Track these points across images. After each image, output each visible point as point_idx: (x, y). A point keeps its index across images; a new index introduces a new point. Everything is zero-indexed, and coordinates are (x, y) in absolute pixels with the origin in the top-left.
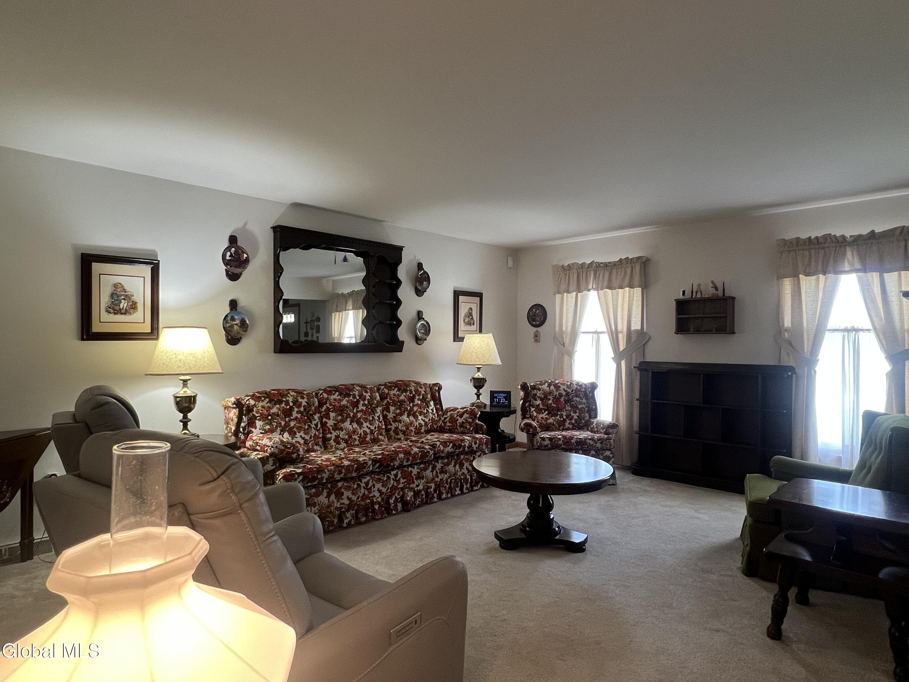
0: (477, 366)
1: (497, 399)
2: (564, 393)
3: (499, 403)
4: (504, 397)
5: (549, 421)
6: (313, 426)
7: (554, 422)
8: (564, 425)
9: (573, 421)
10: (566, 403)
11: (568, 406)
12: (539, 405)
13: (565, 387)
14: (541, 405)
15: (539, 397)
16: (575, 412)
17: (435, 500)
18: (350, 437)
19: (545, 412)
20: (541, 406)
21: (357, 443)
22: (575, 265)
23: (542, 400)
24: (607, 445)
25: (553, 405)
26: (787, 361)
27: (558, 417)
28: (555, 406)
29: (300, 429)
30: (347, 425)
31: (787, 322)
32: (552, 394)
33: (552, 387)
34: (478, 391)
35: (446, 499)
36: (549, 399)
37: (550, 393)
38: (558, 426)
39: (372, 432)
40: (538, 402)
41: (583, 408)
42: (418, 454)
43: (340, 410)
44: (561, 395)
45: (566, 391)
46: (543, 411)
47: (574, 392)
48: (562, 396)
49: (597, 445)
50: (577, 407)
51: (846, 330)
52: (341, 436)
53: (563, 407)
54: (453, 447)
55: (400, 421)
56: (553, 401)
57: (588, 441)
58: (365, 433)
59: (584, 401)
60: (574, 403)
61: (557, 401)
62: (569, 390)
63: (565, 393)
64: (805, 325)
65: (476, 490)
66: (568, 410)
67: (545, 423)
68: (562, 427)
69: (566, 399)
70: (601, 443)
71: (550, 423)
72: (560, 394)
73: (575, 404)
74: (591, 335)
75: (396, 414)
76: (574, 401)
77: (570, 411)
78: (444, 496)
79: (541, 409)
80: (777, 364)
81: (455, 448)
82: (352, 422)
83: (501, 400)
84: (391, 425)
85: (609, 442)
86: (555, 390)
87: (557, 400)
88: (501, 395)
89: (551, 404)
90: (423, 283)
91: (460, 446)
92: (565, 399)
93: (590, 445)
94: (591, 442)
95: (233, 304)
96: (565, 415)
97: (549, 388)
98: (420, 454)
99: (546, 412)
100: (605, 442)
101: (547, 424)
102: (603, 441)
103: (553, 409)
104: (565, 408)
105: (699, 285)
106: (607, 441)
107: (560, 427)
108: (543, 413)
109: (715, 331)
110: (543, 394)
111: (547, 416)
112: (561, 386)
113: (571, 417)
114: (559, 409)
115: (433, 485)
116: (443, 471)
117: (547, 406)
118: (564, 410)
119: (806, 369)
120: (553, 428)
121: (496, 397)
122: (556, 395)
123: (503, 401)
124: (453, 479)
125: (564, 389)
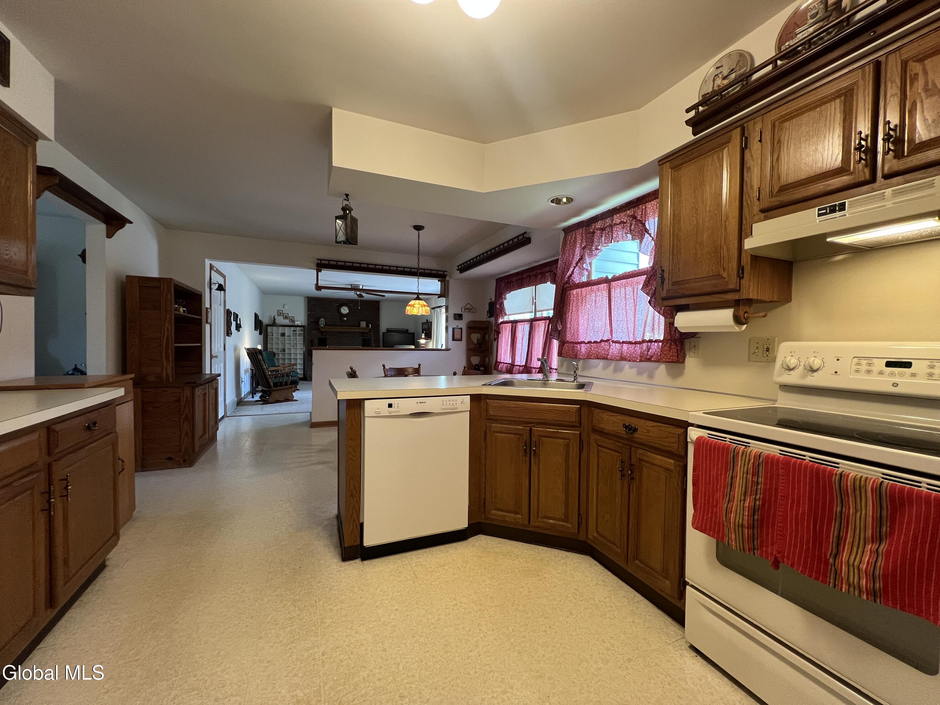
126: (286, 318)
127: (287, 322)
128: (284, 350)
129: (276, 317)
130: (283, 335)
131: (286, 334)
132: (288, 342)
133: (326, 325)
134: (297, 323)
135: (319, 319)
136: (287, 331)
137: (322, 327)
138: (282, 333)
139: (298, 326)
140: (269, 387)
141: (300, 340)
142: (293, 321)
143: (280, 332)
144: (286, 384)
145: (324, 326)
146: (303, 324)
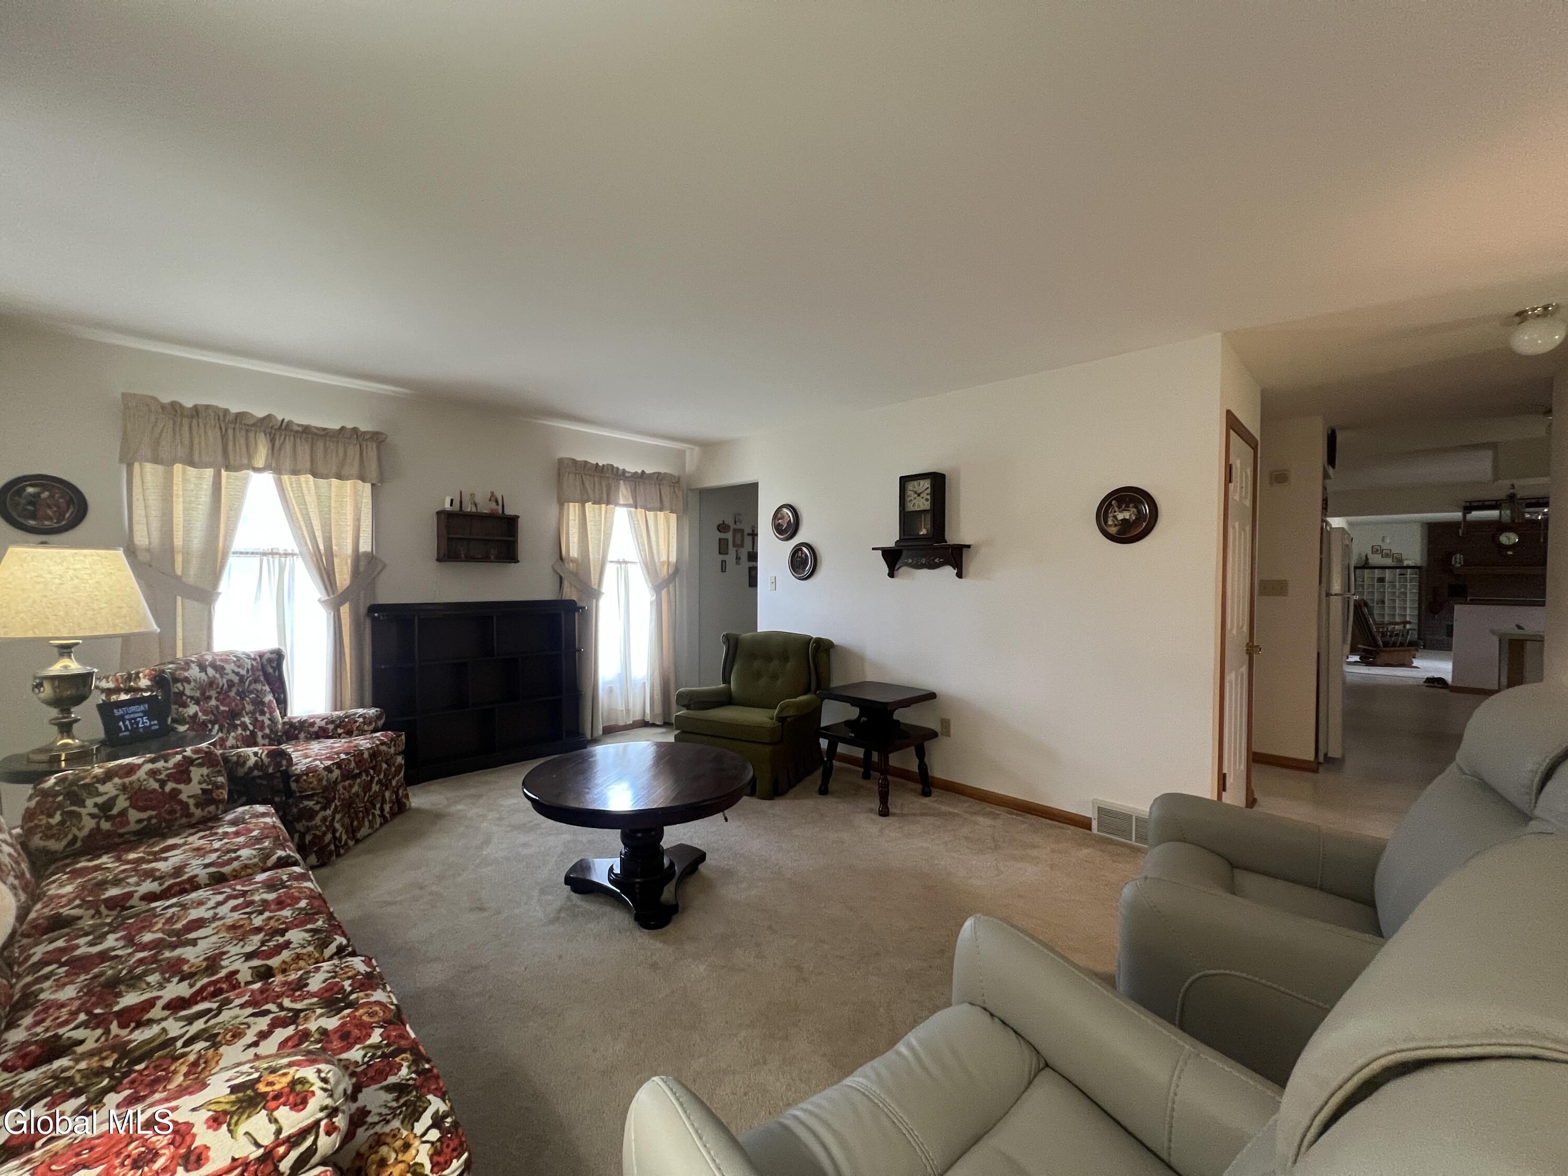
1: (127, 722)
2: (234, 679)
3: (135, 730)
4: (145, 713)
7: (238, 743)
9: (267, 731)
10: (242, 698)
11: (248, 704)
12: (196, 714)
13: (233, 666)
14: (200, 714)
15: (191, 698)
19: (213, 727)
22: (210, 411)
23: (197, 702)
25: (222, 708)
26: (570, 593)
27: (240, 731)
28: (227, 709)
31: (574, 552)
32: (215, 686)
33: (211, 672)
34: (65, 713)
36: (212, 697)
37: (211, 683)
44: (231, 684)
45: (237, 674)
46: (210, 726)
48: (234, 686)
51: (619, 562)
53: (240, 707)
56: (217, 699)
61: (226, 699)
62: (241, 672)
63: (238, 678)
64: (591, 557)
66: (251, 712)
69: (241, 689)
74: (257, 559)
77: (254, 713)
79: (204, 724)
80: (559, 598)
83: (138, 723)
86: (218, 676)
87: (225, 695)
88: (132, 709)
89: (217, 707)
92: (238, 690)
96: (250, 724)
97: (206, 674)
99: (217, 726)
103: (224, 717)
104: (244, 708)
105: (472, 495)
109: (495, 558)
110: (198, 689)
111: (220, 735)
112: (226, 666)
113: (260, 724)
114: (235, 715)
117: (212, 712)
118: (244, 712)
119: (594, 601)
121: (122, 718)
122: (223, 685)
123: (143, 723)
125: (234, 672)
126: (1387, 556)
127: (1388, 562)
128: (1383, 602)
129: (1370, 556)
130: (1381, 580)
131: (1387, 579)
132: (1390, 590)
133: (1466, 563)
134: (1406, 563)
135: (1450, 555)
136: (1388, 574)
137: (1458, 568)
138: (1378, 578)
139: (1408, 567)
140: (1377, 646)
141: (1412, 590)
142: (1401, 561)
143: (1376, 576)
144: (1402, 645)
145: (1464, 565)
146: (1419, 564)
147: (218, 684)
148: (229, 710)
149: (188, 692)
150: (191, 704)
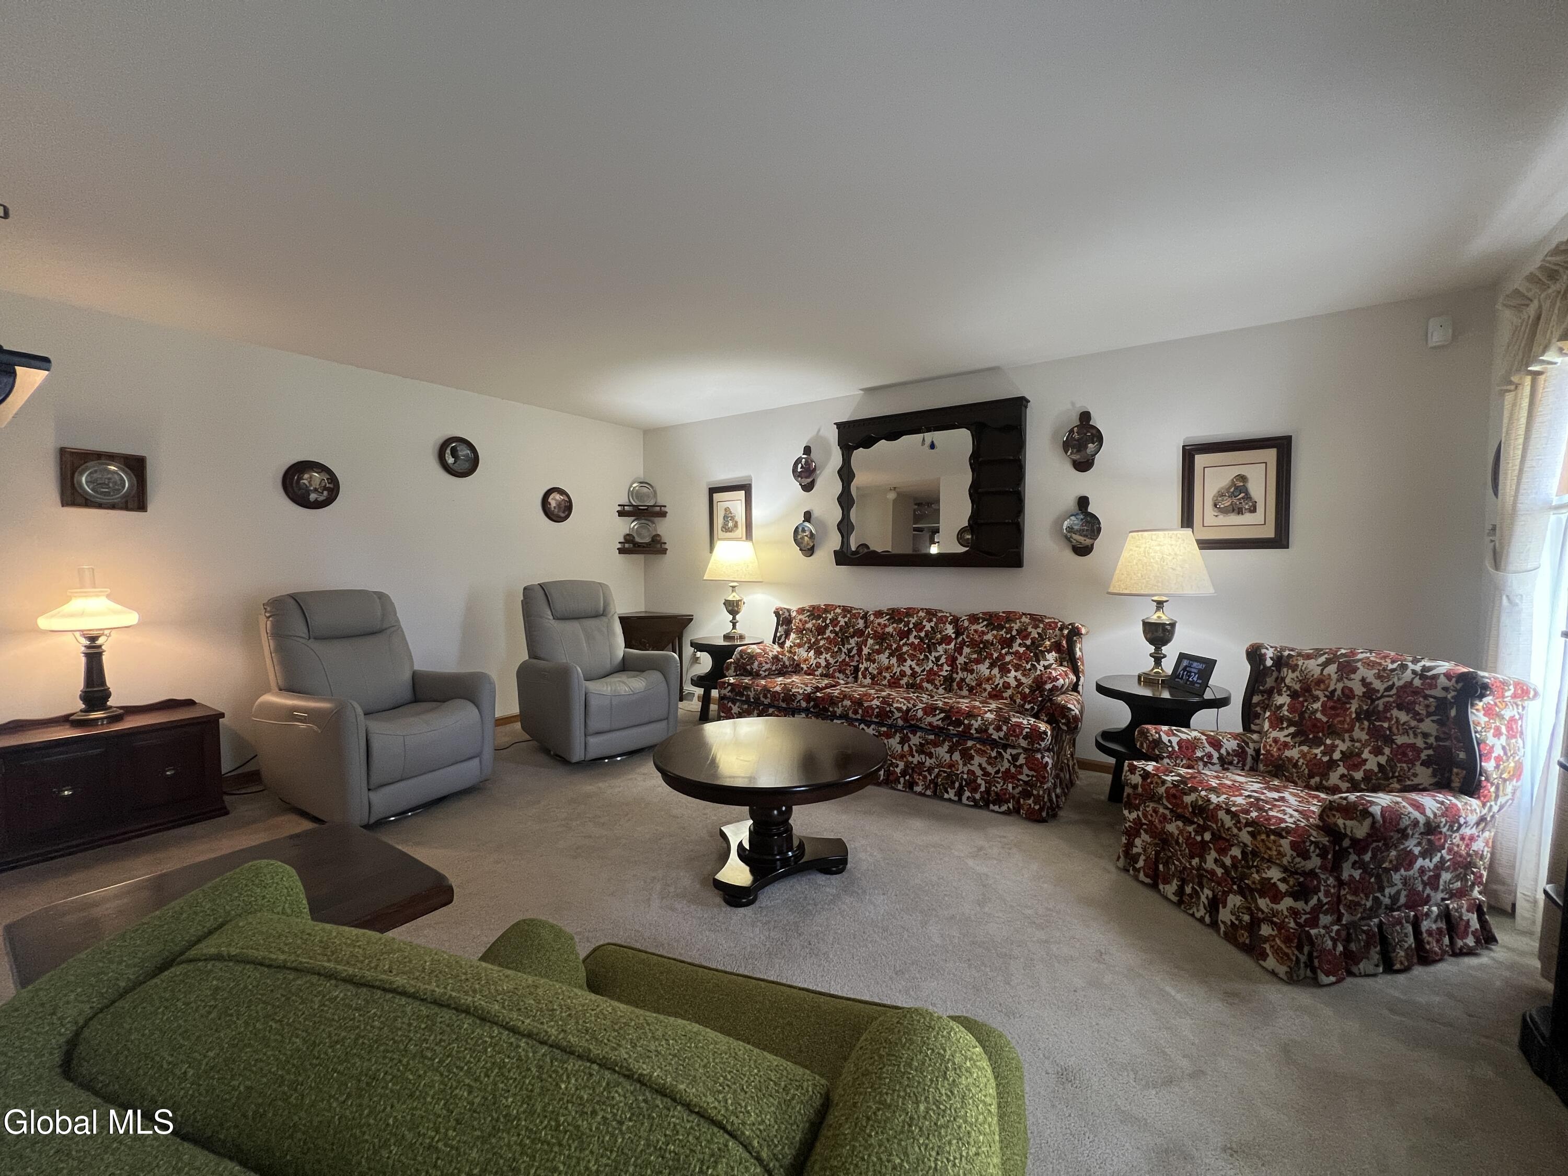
0: (1156, 598)
2: (1359, 690)
5: (1288, 753)
6: (844, 650)
7: (1301, 761)
8: (1325, 776)
10: (1358, 718)
11: (1363, 729)
12: (1282, 706)
13: (1370, 675)
14: (1286, 708)
15: (1289, 688)
16: (1377, 752)
17: (900, 787)
18: (880, 673)
19: (1287, 728)
20: (1285, 712)
21: (885, 682)
23: (1294, 695)
24: (1270, 849)
25: (1319, 715)
28: (1325, 719)
29: (828, 650)
30: (883, 658)
32: (1322, 686)
33: (1331, 670)
34: (1158, 649)
35: (920, 794)
36: (1316, 699)
37: (1323, 682)
38: (1306, 772)
39: (914, 674)
40: (1283, 699)
41: (1413, 746)
42: (874, 709)
43: (881, 638)
44: (1348, 694)
45: (1368, 684)
46: (1285, 725)
47: (1394, 691)
48: (1355, 698)
49: (1241, 834)
50: (1389, 741)
52: (870, 670)
53: (1347, 726)
54: (943, 719)
55: (972, 672)
56: (1322, 704)
57: (1221, 814)
58: (903, 674)
59: (1428, 726)
60: (1386, 725)
61: (1333, 708)
62: (1378, 685)
63: (1366, 689)
65: (993, 811)
66: (1359, 741)
67: (1276, 754)
68: (1317, 779)
69: (1365, 707)
70: (1253, 835)
71: (1290, 759)
72: (1347, 691)
73: (1390, 728)
75: (970, 659)
76: (1390, 719)
77: (1364, 746)
78: (918, 789)
79: (1281, 719)
81: (945, 723)
82: (891, 655)
84: (957, 673)
85: (1274, 842)
86: (1336, 677)
87: (1337, 703)
88: (1195, 664)
89: (1314, 712)
90: (1086, 447)
91: (959, 723)
92: (1359, 706)
93: (1223, 825)
94: (1228, 822)
95: (808, 516)
96: (1342, 752)
97: (1323, 671)
98: (877, 710)
99: (1292, 730)
100: (1264, 837)
101: (1280, 757)
102: (1259, 833)
103: (1314, 726)
104: (1351, 730)
106: (1272, 837)
107: (1311, 776)
108: (1282, 729)
110: (1300, 681)
112: (1357, 669)
113: (1356, 760)
114: (1332, 731)
115: (901, 765)
116: (921, 750)
117: (1302, 713)
118: (1347, 735)
120: (1292, 774)
122: (1335, 690)
124: (945, 772)
147: (1328, 687)
148: (1327, 722)
149: (1288, 681)
150: (1285, 694)
